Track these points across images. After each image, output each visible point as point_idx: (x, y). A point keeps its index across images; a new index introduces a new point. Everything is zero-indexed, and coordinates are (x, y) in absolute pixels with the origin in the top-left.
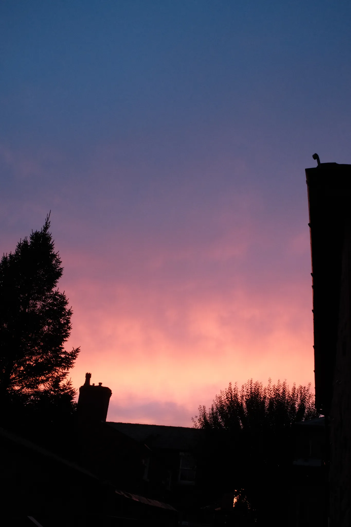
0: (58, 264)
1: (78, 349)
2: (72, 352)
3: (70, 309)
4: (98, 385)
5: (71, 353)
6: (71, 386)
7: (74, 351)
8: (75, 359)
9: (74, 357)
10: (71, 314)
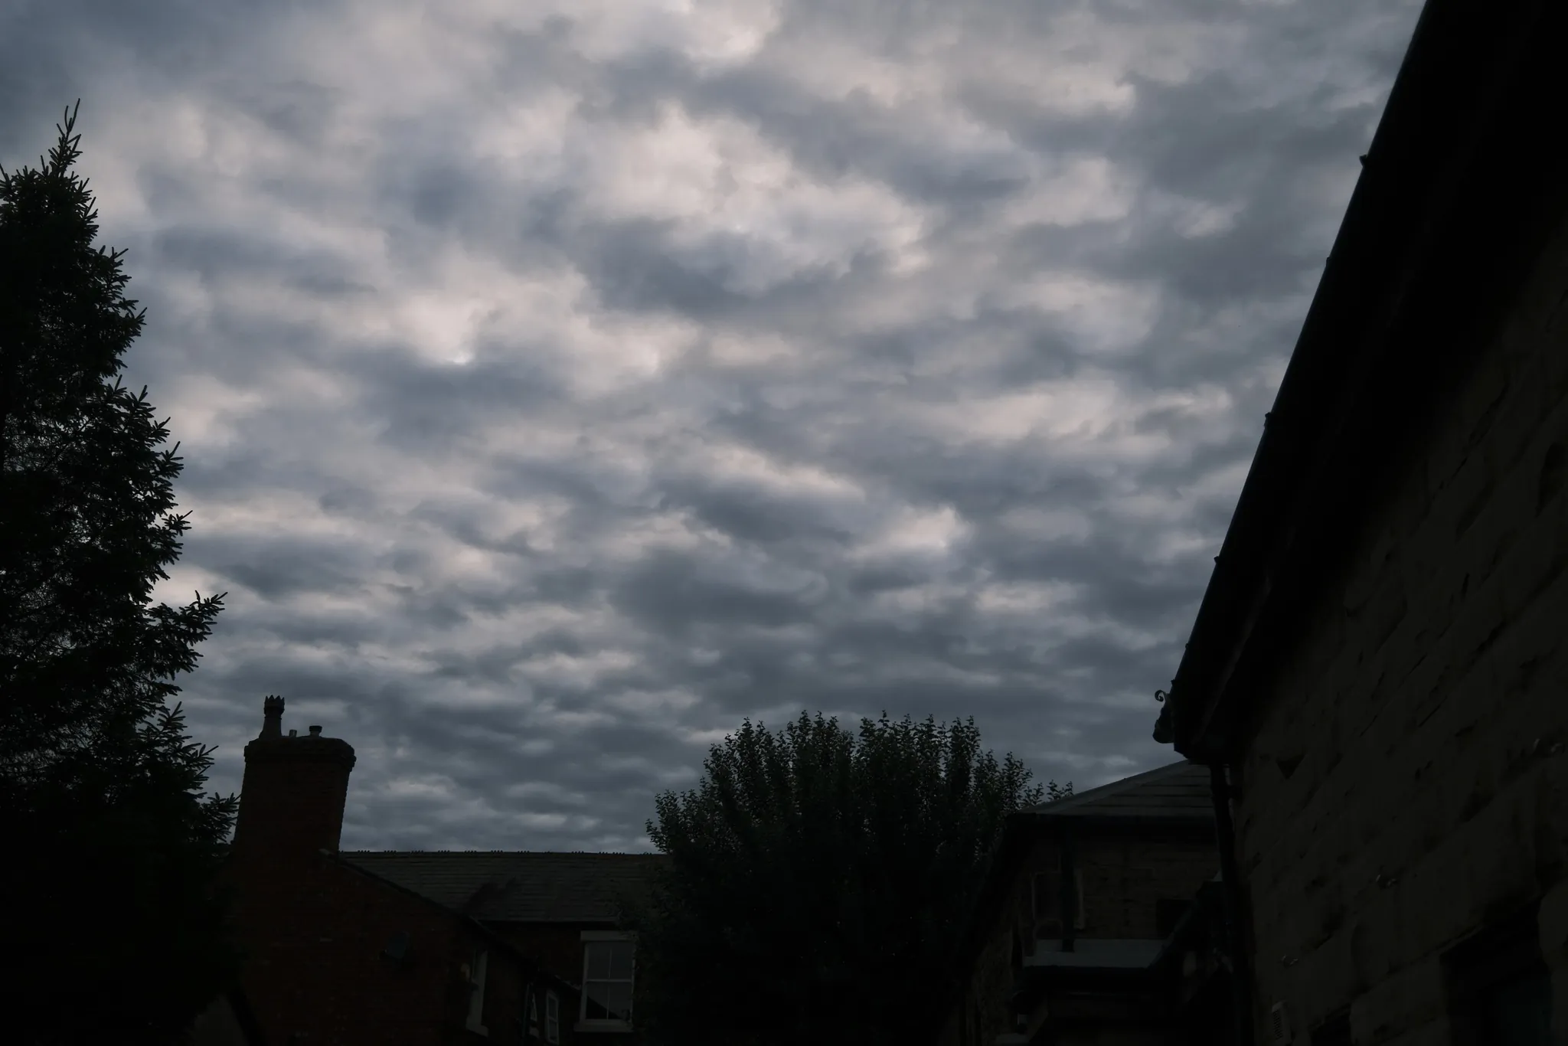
0: (114, 284)
1: (215, 600)
2: (192, 607)
3: (170, 452)
4: (308, 733)
5: (183, 611)
6: (180, 733)
7: (199, 606)
8: (201, 637)
9: (199, 631)
10: (177, 468)
